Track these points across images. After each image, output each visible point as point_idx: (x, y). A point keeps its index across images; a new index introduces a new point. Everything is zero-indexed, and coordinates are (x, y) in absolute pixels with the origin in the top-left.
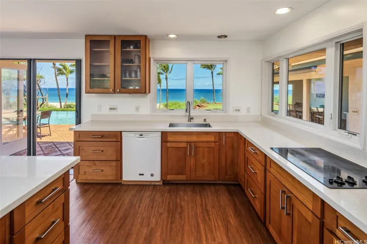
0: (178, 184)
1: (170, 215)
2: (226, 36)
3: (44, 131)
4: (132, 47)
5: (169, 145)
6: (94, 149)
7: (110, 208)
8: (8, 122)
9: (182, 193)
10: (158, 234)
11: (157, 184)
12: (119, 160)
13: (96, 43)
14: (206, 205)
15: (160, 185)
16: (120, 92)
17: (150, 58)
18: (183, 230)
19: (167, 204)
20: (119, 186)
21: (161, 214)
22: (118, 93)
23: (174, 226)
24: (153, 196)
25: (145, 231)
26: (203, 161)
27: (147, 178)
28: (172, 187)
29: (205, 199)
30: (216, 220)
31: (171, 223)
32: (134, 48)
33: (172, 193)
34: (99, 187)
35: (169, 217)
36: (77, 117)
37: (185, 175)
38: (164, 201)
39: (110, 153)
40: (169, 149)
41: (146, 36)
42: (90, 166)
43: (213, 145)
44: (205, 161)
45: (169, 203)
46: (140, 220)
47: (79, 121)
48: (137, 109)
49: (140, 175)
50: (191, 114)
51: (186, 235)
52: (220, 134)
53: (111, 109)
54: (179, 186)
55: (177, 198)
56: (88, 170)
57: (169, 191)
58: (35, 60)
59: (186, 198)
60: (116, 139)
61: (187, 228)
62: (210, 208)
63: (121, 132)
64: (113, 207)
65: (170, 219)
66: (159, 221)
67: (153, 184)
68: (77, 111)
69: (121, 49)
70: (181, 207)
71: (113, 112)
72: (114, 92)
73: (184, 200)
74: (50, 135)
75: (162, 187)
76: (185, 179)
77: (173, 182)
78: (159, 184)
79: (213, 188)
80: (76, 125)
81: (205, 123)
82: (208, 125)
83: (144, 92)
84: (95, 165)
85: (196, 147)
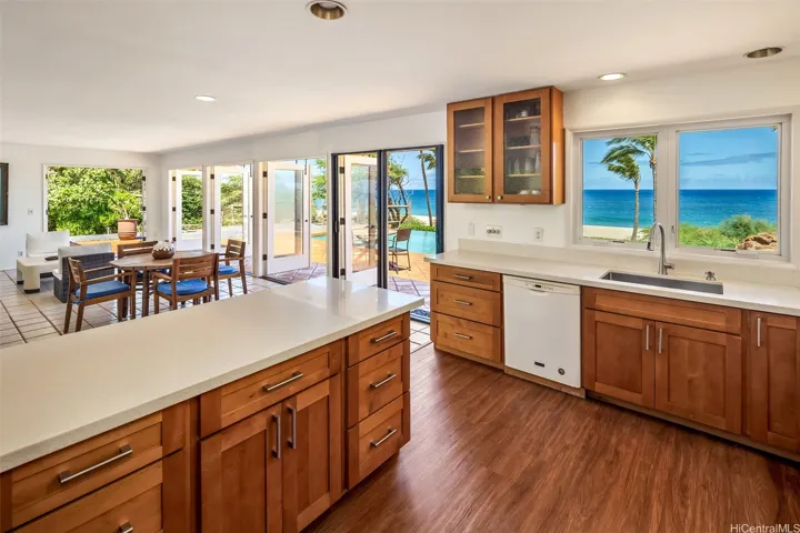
0: (622, 409)
1: (587, 457)
2: (777, 50)
3: (402, 261)
4: (524, 114)
5: (598, 316)
6: (460, 297)
7: (478, 402)
8: (360, 242)
9: (626, 430)
10: (552, 475)
11: (573, 393)
12: (498, 326)
13: (464, 115)
14: (684, 475)
15: (579, 398)
16: (503, 201)
17: (564, 131)
18: (607, 493)
19: (585, 437)
20: (499, 375)
21: (566, 448)
22: (499, 202)
23: (588, 478)
24: (558, 412)
25: (528, 460)
26: (690, 375)
27: (549, 374)
28: (607, 410)
29: (687, 463)
30: (703, 514)
31: (584, 471)
32: (529, 115)
33: (602, 421)
34: (466, 365)
35: (582, 458)
36: (438, 240)
37: (640, 393)
38: (579, 429)
39: (483, 310)
40: (599, 325)
41: (551, 89)
42: (452, 326)
43: (722, 339)
44: (697, 374)
45: (590, 437)
46: (523, 440)
47: (440, 249)
48: (539, 235)
49: (537, 363)
50: (667, 255)
51: (610, 504)
52: (746, 314)
53: (490, 231)
54: (624, 415)
55: (611, 434)
56: (449, 331)
57: (598, 417)
58: (385, 151)
59: (634, 443)
60: (492, 285)
61: (617, 493)
62: (692, 483)
63: (501, 275)
64: (483, 402)
65: (582, 464)
66: (560, 456)
67: (564, 390)
68: (438, 232)
69: (504, 119)
70: (617, 453)
71: (493, 238)
72: (493, 200)
73: (629, 445)
74: (409, 268)
75: (583, 403)
76: (640, 403)
77: (610, 401)
78: (578, 395)
79: (721, 450)
80: (437, 253)
81: (712, 282)
82: (718, 289)
83: (548, 201)
84: (459, 324)
85: (669, 336)
